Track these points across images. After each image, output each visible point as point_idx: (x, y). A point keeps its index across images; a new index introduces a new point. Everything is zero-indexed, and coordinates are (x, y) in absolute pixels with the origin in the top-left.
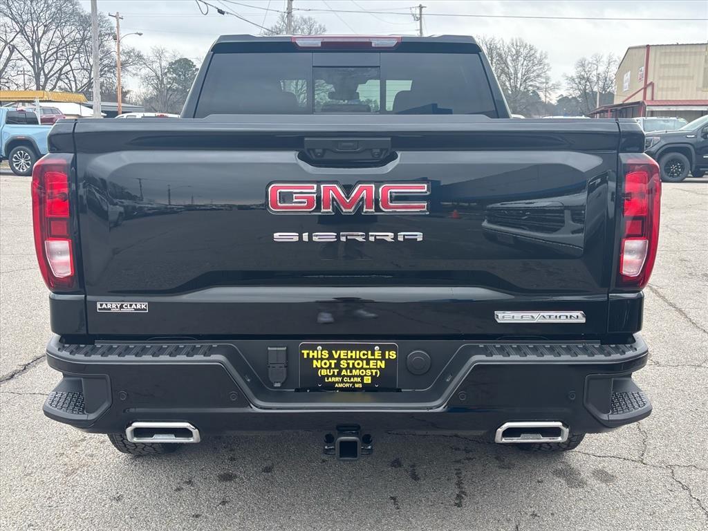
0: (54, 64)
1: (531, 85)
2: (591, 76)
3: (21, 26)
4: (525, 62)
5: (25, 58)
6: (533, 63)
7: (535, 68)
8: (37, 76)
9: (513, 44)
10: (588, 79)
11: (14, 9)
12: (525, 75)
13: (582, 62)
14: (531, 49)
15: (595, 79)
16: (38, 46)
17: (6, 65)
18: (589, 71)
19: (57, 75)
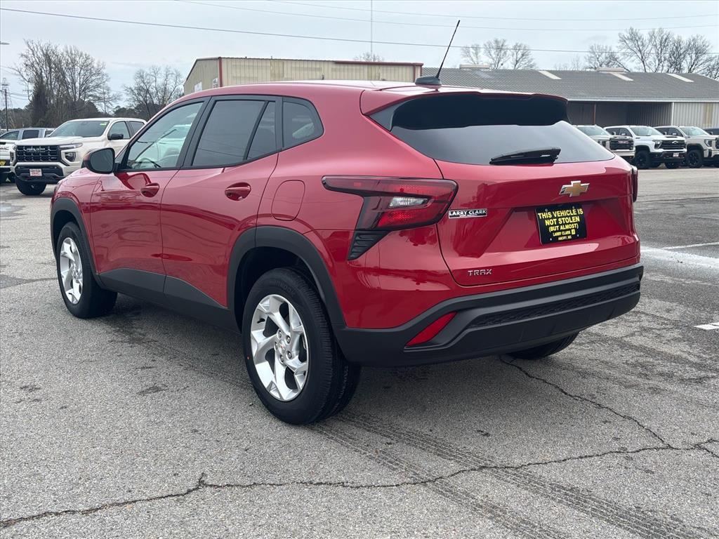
1: (91, 95)
2: (150, 89)
4: (82, 72)
6: (91, 73)
7: (93, 78)
9: (67, 52)
10: (148, 91)
12: (83, 84)
13: (140, 73)
14: (87, 58)
15: (154, 90)
18: (148, 83)
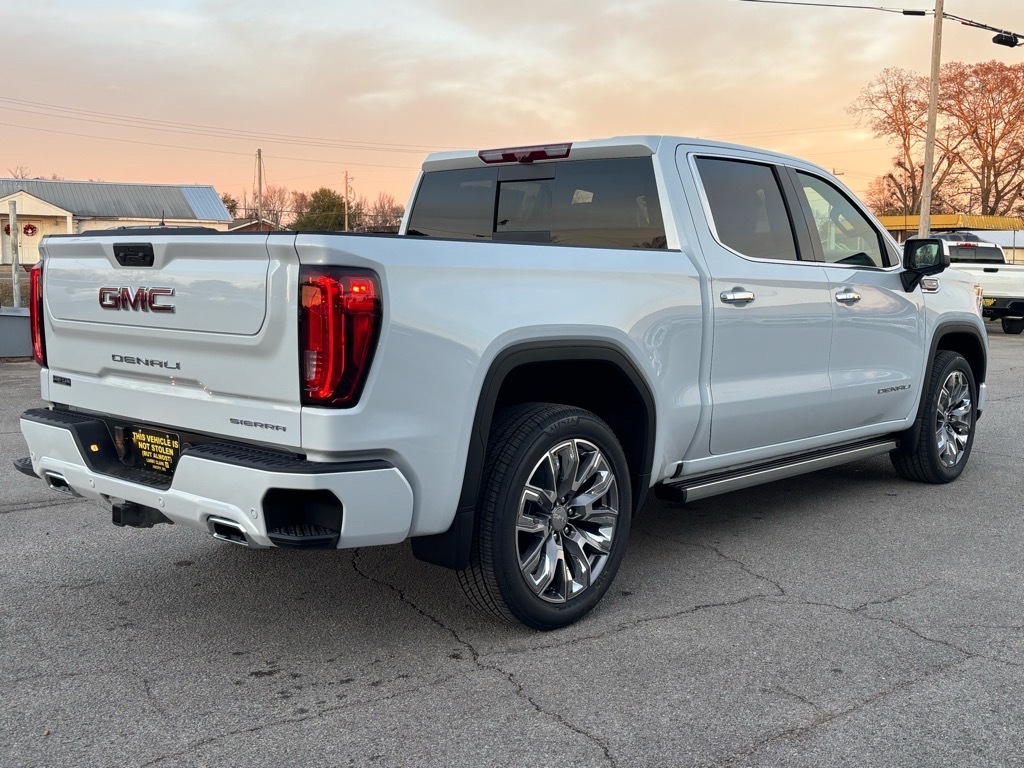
0: (1014, 176)
3: (971, 126)
5: (971, 171)
8: (986, 194)
11: (966, 105)
16: (994, 151)
17: (940, 182)
19: (1014, 192)
